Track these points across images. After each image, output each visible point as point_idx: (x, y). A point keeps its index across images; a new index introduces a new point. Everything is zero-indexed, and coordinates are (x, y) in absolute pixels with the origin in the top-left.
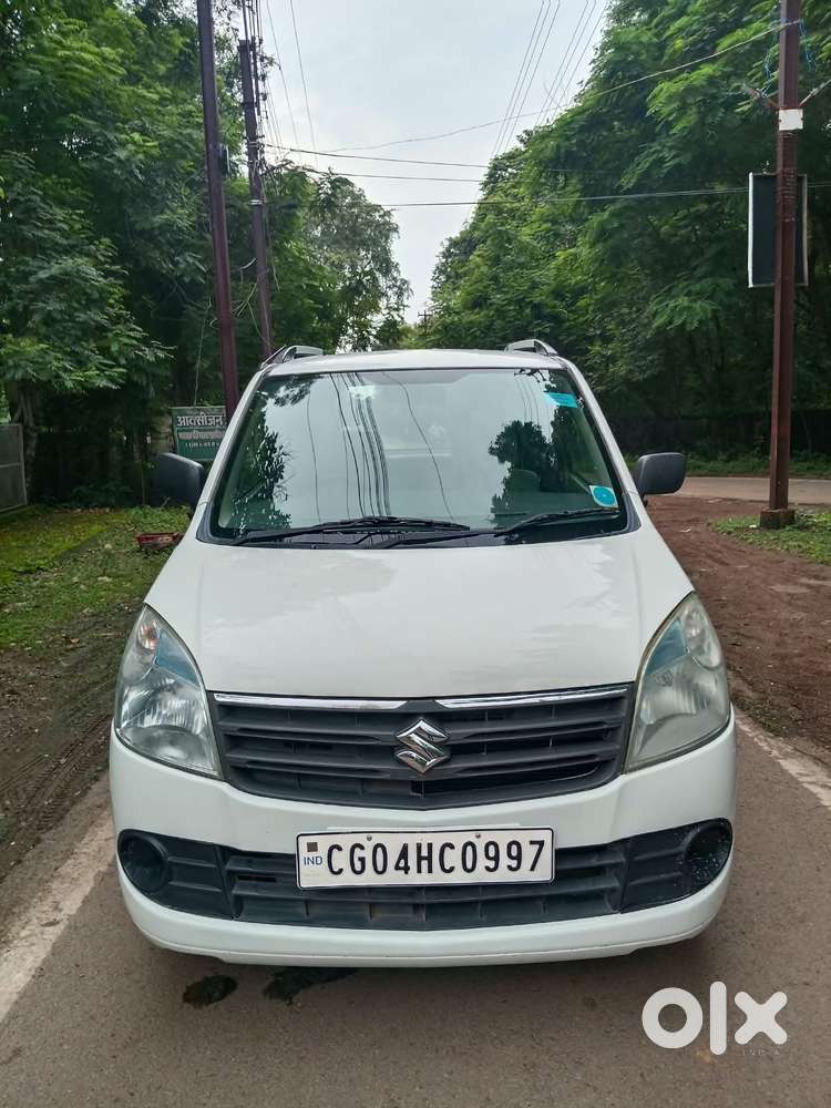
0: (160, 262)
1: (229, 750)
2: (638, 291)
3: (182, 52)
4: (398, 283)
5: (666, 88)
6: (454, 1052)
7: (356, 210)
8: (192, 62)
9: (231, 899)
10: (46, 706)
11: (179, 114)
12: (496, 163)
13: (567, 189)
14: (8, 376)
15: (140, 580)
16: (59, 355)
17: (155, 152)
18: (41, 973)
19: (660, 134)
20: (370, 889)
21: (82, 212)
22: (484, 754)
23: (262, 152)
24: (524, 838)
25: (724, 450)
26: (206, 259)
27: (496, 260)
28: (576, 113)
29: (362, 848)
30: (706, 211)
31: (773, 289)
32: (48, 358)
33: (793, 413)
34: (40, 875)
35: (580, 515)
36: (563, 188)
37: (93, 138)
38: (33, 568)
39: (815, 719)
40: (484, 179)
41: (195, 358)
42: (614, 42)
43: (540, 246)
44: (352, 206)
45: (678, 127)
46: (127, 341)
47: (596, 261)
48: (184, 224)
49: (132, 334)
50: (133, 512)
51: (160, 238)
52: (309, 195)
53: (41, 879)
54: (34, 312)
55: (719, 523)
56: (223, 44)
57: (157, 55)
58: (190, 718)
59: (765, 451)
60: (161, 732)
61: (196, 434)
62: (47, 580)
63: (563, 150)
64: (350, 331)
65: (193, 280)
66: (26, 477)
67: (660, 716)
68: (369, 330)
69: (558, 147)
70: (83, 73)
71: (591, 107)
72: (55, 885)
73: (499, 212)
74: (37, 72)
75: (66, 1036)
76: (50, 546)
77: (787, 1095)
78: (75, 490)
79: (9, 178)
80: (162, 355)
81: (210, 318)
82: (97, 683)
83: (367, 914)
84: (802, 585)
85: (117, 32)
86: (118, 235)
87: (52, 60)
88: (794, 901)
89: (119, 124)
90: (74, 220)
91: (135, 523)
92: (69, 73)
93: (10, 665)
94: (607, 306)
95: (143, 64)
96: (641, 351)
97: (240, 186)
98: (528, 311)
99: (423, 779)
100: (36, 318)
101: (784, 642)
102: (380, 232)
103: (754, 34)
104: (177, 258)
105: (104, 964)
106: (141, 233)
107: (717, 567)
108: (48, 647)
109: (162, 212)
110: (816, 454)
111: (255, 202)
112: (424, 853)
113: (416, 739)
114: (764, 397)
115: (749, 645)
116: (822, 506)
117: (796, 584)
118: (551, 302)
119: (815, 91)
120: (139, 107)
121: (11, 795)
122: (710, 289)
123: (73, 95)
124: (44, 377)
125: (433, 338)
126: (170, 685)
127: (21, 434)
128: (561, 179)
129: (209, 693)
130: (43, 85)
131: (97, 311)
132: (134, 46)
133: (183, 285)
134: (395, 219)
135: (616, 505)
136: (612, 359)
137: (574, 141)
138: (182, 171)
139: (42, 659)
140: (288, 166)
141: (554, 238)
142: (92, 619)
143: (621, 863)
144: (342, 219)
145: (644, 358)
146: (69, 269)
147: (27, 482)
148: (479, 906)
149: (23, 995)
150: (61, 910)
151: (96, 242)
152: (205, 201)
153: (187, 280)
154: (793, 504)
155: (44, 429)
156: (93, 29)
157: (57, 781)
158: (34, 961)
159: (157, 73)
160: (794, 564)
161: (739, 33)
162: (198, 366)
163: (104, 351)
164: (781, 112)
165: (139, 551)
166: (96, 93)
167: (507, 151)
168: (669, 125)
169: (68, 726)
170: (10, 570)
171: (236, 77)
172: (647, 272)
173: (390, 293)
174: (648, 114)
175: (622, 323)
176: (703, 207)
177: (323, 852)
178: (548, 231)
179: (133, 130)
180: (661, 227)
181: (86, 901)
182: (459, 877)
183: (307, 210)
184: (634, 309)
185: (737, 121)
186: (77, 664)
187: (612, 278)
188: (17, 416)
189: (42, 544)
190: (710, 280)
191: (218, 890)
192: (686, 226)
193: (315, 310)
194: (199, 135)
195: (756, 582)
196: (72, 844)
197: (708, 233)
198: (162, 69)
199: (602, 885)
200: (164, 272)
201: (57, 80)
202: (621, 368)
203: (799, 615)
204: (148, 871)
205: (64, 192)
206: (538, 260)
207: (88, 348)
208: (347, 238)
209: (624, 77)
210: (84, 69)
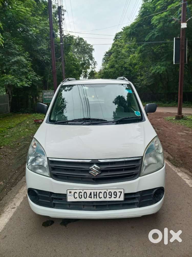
0: (40, 58)
1: (52, 171)
2: (149, 64)
3: (45, 9)
4: (94, 62)
5: (156, 17)
6: (102, 238)
7: (85, 45)
8: (47, 11)
9: (52, 204)
10: (13, 159)
11: (44, 23)
12: (117, 34)
13: (133, 41)
14: (5, 84)
15: (35, 130)
16: (17, 79)
17: (38, 32)
18: (11, 219)
19: (154, 28)
20: (83, 202)
21: (22, 46)
22: (109, 172)
23: (63, 32)
24: (117, 191)
25: (168, 101)
26: (50, 57)
27: (116, 57)
28: (135, 23)
29: (81, 193)
30: (165, 46)
31: (179, 65)
32: (14, 80)
33: (183, 92)
34: (11, 197)
35: (132, 118)
36: (132, 40)
37: (24, 29)
38: (11, 127)
39: (186, 163)
40: (114, 38)
41: (47, 79)
42: (144, 7)
43: (127, 54)
44: (84, 44)
45: (158, 26)
46: (32, 75)
47: (139, 57)
48: (45, 49)
49: (33, 74)
50: (33, 114)
51: (40, 52)
52: (74, 42)
53: (11, 198)
54: (11, 69)
55: (166, 118)
56: (54, 7)
57: (39, 10)
58: (43, 163)
59: (177, 101)
60: (37, 166)
61: (48, 97)
62: (14, 130)
63: (132, 32)
64: (83, 73)
65: (47, 62)
66: (10, 106)
67: (149, 164)
68: (87, 73)
69: (131, 31)
70: (22, 14)
71: (138, 22)
72: (14, 199)
73: (117, 46)
74: (11, 14)
75: (16, 233)
76: (15, 122)
77: (175, 248)
78: (21, 109)
79: (5, 38)
80: (40, 79)
81: (51, 70)
82: (25, 154)
83: (82, 207)
84: (184, 132)
85: (30, 4)
86: (30, 51)
87: (15, 11)
88: (179, 205)
89: (30, 26)
90: (20, 48)
91: (34, 117)
92: (19, 14)
93: (5, 149)
94: (142, 68)
95: (36, 12)
96: (149, 78)
97: (58, 40)
98: (124, 69)
99: (95, 177)
100: (11, 70)
101: (179, 146)
102: (90, 50)
103: (176, 5)
104: (43, 57)
105: (25, 217)
106: (35, 51)
107: (165, 128)
108: (14, 145)
109: (40, 46)
110: (189, 102)
111: (61, 44)
112: (95, 194)
113: (94, 169)
114: (177, 89)
115: (172, 146)
116: (190, 114)
117: (183, 132)
118: (129, 66)
119: (190, 18)
120: (35, 22)
121: (5, 179)
122: (165, 64)
123: (20, 19)
124: (13, 84)
125: (102, 75)
126: (39, 156)
127: (8, 97)
128: (131, 38)
129: (48, 158)
130: (13, 17)
131: (25, 69)
132: (34, 8)
133: (45, 62)
134: (93, 47)
135: (140, 115)
136: (142, 80)
137: (134, 30)
138: (45, 37)
139: (13, 148)
140: (69, 35)
141: (130, 52)
142: (24, 139)
143: (139, 197)
144: (81, 47)
145: (150, 80)
146: (19, 59)
147: (10, 108)
148: (107, 206)
149: (7, 224)
150: (15, 205)
151: (25, 53)
152: (50, 43)
153: (46, 62)
154: (183, 114)
155: (14, 95)
156: (24, 4)
157: (16, 176)
158: (10, 216)
159: (39, 14)
160: (183, 128)
161: (173, 5)
162: (48, 81)
163: (27, 78)
164: (182, 23)
165: (35, 124)
166: (25, 19)
167: (119, 32)
168: (156, 26)
169: (18, 163)
170: (6, 128)
171: (57, 14)
172: (151, 60)
173: (92, 64)
174: (151, 24)
175: (145, 72)
176: (164, 45)
177: (73, 193)
178: (128, 50)
179: (33, 27)
180: (154, 50)
181: (21, 203)
182: (103, 199)
183: (73, 45)
184: (148, 68)
185: (172, 25)
186: (20, 149)
187: (143, 61)
188: (7, 93)
189: (13, 122)
190: (165, 62)
191: (49, 202)
192: (160, 49)
193: (75, 68)
194: (48, 28)
195: (174, 132)
196: (18, 190)
197: (165, 51)
198: (40, 13)
199: (135, 201)
200: (41, 60)
201: (16, 15)
202: (144, 82)
203: (183, 140)
204: (34, 197)
205: (18, 42)
206: (126, 57)
207: (23, 77)
208: (82, 52)
209: (146, 15)
210: (22, 13)
